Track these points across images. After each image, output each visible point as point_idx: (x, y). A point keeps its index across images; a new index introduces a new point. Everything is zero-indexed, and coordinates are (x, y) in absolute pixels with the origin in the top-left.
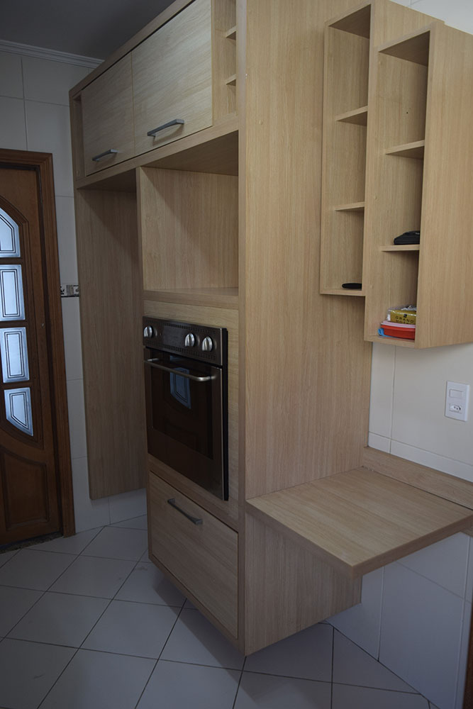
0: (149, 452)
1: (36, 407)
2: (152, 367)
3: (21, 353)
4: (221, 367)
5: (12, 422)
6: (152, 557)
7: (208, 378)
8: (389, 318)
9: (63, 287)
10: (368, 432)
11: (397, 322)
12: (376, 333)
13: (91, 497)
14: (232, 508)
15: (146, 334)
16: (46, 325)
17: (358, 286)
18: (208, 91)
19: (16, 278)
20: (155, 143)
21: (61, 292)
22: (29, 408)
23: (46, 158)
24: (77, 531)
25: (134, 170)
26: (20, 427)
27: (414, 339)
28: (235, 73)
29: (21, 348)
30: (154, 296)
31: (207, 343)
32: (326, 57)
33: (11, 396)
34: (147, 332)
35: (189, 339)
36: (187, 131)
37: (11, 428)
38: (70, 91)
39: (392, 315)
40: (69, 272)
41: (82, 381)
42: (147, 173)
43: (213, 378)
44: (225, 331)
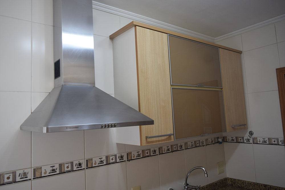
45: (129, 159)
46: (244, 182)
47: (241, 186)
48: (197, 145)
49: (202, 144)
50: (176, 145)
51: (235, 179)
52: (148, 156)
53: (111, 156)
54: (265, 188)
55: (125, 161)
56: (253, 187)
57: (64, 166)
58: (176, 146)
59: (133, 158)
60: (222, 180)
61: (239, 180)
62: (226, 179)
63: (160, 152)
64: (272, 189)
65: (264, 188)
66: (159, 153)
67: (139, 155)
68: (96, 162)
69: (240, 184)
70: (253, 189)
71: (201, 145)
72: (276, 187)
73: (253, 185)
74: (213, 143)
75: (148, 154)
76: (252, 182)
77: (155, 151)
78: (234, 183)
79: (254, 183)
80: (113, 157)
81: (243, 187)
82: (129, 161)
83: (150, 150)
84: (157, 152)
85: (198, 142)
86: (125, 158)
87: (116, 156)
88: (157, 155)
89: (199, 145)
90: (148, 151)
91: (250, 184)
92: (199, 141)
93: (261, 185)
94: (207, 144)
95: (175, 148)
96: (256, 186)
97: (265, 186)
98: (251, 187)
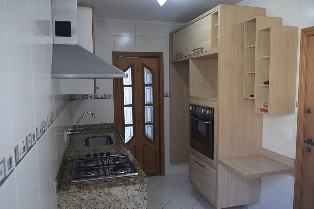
0: (190, 146)
1: (154, 132)
2: (192, 119)
3: (151, 114)
4: (212, 119)
5: (147, 136)
6: (190, 181)
7: (208, 122)
8: (263, 106)
9: (165, 93)
10: (262, 143)
11: (265, 107)
12: (259, 110)
13: (170, 163)
14: (214, 162)
15: (190, 109)
16: (159, 105)
17: (253, 96)
18: (210, 41)
19: (151, 90)
20: (195, 53)
21: (164, 95)
22: (152, 132)
23: (161, 54)
24: (165, 174)
25: (189, 59)
26: (149, 138)
27: (268, 112)
28: (217, 36)
29: (151, 112)
30: (193, 97)
31: (208, 112)
32: (245, 30)
33: (147, 127)
34: (191, 108)
35: (203, 111)
36: (204, 51)
37: (146, 137)
38: (169, 33)
39: (263, 105)
40: (167, 89)
41: (169, 124)
42: (192, 61)
43: (210, 122)
44: (213, 109)
61: (83, 125)
65: (100, 126)
73: (93, 126)
79: (94, 124)
93: (98, 125)
96: (95, 126)
97: (101, 124)
98: (92, 128)
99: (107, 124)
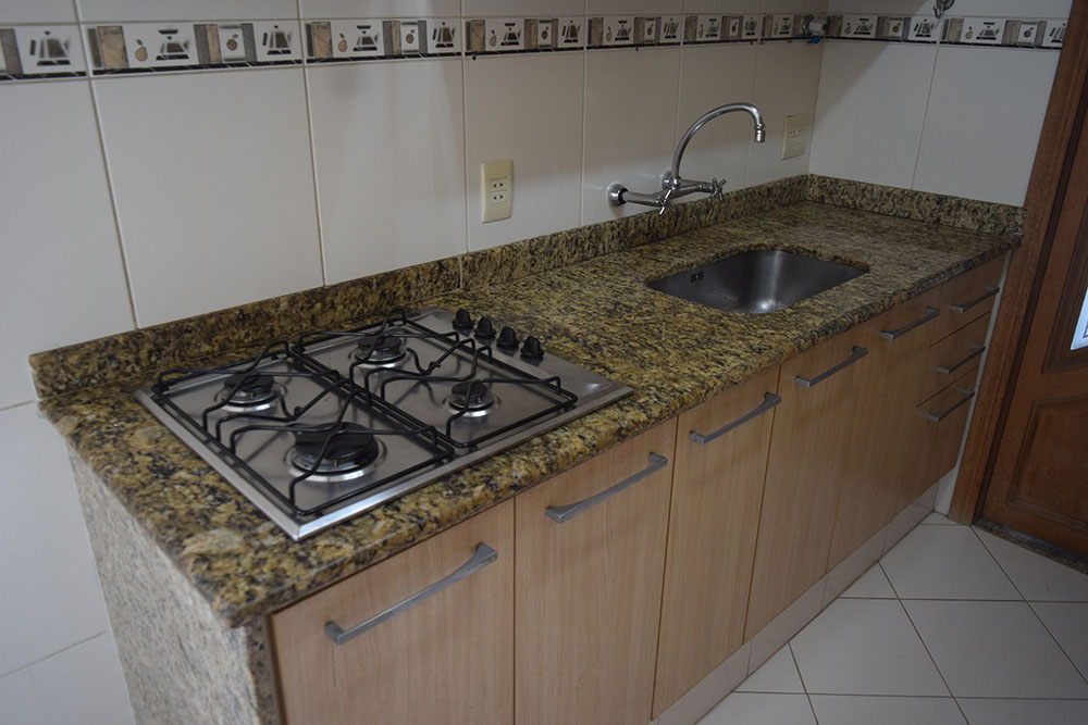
45: (476, 47)
46: (870, 188)
47: (854, 203)
48: (731, 33)
49: (748, 34)
50: (653, 19)
51: (836, 179)
52: (546, 49)
53: (404, 24)
54: (938, 207)
55: (459, 54)
56: (897, 206)
57: (218, 38)
58: (654, 23)
59: (488, 48)
60: (790, 179)
61: (850, 183)
62: (804, 181)
63: (593, 39)
64: (962, 208)
65: (934, 205)
66: (589, 42)
67: (512, 36)
68: (345, 41)
69: (852, 195)
70: (895, 211)
71: (744, 37)
72: (978, 202)
73: (896, 200)
74: (786, 36)
75: (548, 41)
76: (896, 189)
77: (573, 32)
78: (831, 193)
79: (903, 191)
80: (413, 31)
81: (861, 206)
82: (474, 58)
83: (554, 22)
84: (583, 40)
85: (737, 21)
86: (459, 43)
87: (422, 25)
88: (582, 48)
89: (736, 33)
90: (549, 25)
91: (889, 194)
92: (741, 18)
93: (928, 199)
94: (766, 36)
95: (650, 31)
96: (907, 201)
97: (941, 200)
98: (888, 206)
99: (974, 208)
